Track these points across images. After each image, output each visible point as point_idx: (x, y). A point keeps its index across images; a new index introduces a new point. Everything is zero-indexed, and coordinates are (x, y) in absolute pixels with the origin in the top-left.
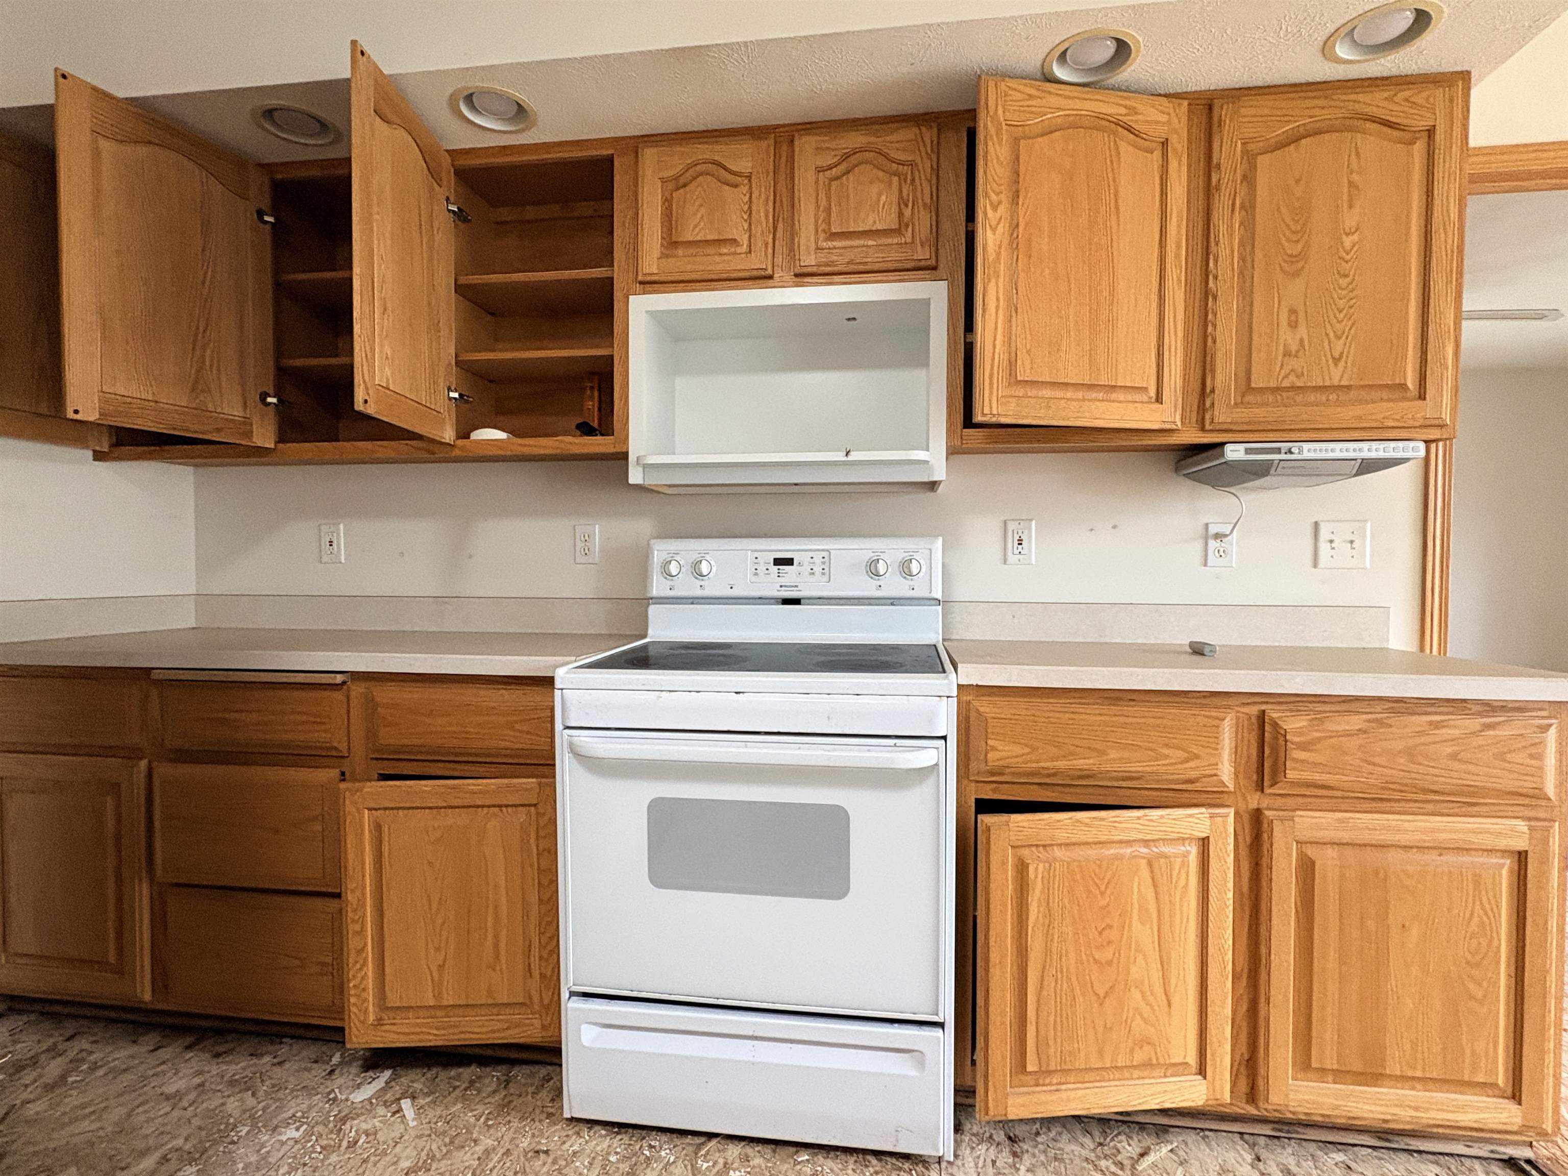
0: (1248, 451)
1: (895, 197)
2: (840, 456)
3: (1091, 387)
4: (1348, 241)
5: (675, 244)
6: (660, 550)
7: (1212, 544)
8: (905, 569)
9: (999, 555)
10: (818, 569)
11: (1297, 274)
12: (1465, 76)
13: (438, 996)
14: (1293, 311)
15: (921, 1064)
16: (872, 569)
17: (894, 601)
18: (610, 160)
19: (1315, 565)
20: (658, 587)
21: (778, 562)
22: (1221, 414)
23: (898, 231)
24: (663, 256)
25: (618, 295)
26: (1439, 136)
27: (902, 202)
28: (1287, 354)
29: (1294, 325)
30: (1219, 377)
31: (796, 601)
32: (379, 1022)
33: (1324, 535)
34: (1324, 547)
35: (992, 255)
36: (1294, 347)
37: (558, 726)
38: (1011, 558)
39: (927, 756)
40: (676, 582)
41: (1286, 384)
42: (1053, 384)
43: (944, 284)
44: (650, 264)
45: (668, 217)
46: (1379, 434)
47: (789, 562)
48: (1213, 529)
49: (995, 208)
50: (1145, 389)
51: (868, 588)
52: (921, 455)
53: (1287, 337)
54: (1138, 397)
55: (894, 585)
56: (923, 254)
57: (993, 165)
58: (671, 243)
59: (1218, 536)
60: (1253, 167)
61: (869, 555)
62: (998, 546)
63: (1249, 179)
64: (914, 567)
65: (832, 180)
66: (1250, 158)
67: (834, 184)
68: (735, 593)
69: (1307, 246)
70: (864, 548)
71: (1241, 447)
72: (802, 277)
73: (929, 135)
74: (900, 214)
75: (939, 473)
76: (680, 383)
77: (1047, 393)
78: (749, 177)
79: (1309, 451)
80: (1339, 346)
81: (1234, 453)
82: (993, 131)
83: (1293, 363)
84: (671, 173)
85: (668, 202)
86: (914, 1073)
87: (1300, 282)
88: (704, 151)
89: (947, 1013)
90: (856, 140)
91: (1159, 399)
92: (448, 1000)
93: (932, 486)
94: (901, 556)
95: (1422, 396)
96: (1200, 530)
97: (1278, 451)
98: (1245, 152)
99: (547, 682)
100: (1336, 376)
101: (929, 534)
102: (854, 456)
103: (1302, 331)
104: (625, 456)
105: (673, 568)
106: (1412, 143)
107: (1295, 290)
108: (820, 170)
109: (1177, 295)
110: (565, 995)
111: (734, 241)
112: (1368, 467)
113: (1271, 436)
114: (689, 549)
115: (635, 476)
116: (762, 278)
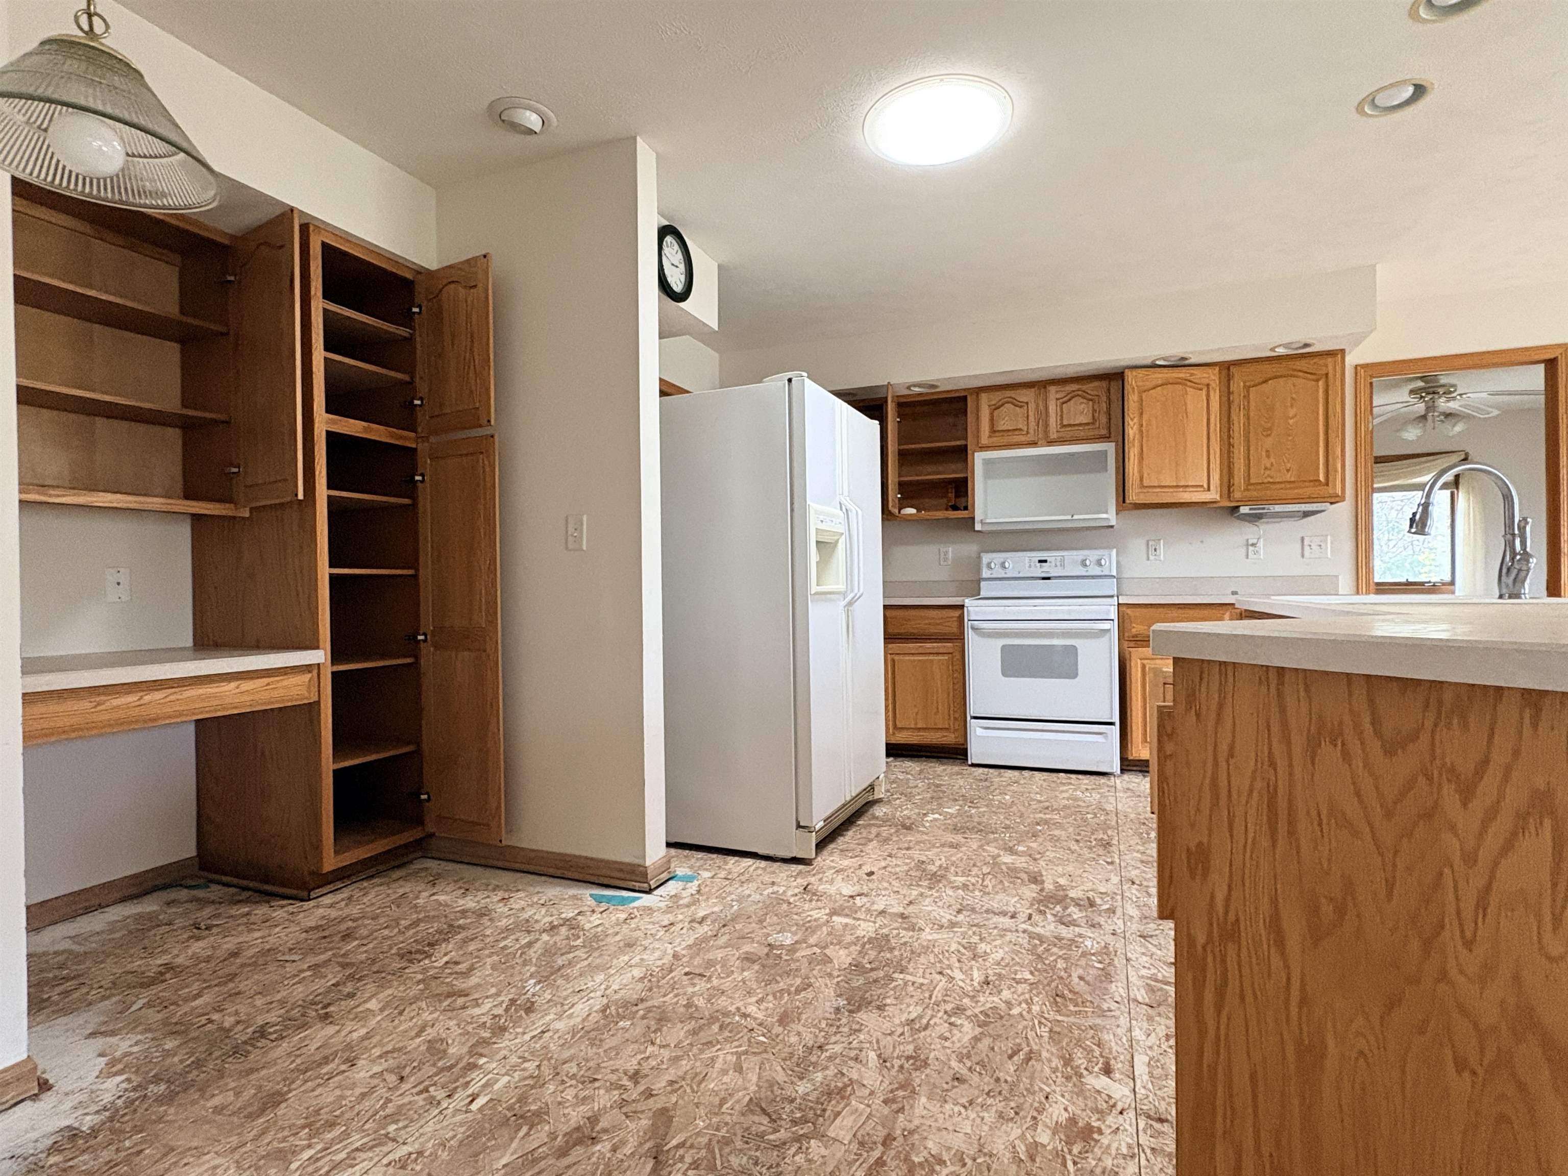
0: (1250, 509)
1: (1091, 409)
2: (1069, 517)
3: (1177, 486)
4: (1291, 422)
5: (995, 431)
6: (986, 558)
7: (1251, 548)
8: (1099, 563)
9: (1145, 556)
10: (1058, 564)
11: (1268, 435)
12: (1343, 351)
13: (916, 724)
14: (1267, 451)
15: (1106, 738)
16: (1084, 564)
17: (1093, 577)
18: (965, 397)
19: (1303, 556)
20: (985, 573)
21: (1040, 561)
22: (1237, 495)
23: (1093, 423)
24: (990, 437)
25: (969, 452)
26: (1330, 375)
27: (1094, 411)
28: (1266, 468)
29: (1268, 457)
30: (1236, 478)
31: (1048, 578)
32: (894, 734)
33: (1306, 542)
34: (1307, 548)
35: (1131, 437)
36: (1268, 465)
37: (966, 620)
38: (1152, 558)
39: (1106, 626)
40: (994, 571)
41: (1266, 481)
42: (1160, 487)
43: (1113, 444)
44: (984, 440)
45: (992, 420)
46: (1310, 500)
47: (1045, 561)
48: (1250, 542)
49: (1132, 420)
50: (1202, 486)
51: (1081, 571)
52: (1104, 516)
53: (1266, 462)
54: (1199, 489)
55: (1095, 571)
56: (1104, 432)
57: (1131, 402)
58: (993, 431)
59: (1253, 545)
60: (1248, 392)
61: (1081, 558)
62: (1145, 551)
63: (1247, 397)
64: (1103, 562)
65: (1063, 403)
66: (1247, 388)
67: (1064, 405)
68: (1021, 575)
69: (1273, 424)
70: (1078, 555)
71: (1247, 508)
72: (1051, 443)
73: (1104, 384)
74: (1093, 416)
75: (1113, 523)
76: (990, 482)
77: (1158, 490)
78: (1027, 403)
79: (1278, 508)
80: (1289, 466)
81: (1244, 510)
82: (1130, 390)
83: (1268, 472)
84: (993, 403)
85: (992, 414)
86: (1104, 741)
87: (1270, 438)
88: (1008, 393)
89: (1116, 719)
90: (1074, 387)
91: (1209, 489)
92: (919, 726)
93: (1112, 527)
94: (1097, 558)
95: (1327, 484)
96: (1245, 542)
97: (1264, 509)
98: (1245, 386)
99: (962, 607)
100: (1289, 477)
101: (1109, 548)
102: (1076, 517)
103: (1272, 460)
104: (973, 518)
105: (993, 565)
106: (1318, 380)
107: (1268, 443)
108: (1057, 399)
109: (1216, 447)
110: (969, 718)
111: (1020, 430)
112: (1306, 514)
113: (1260, 503)
114: (998, 557)
115: (978, 527)
116: (1034, 444)
